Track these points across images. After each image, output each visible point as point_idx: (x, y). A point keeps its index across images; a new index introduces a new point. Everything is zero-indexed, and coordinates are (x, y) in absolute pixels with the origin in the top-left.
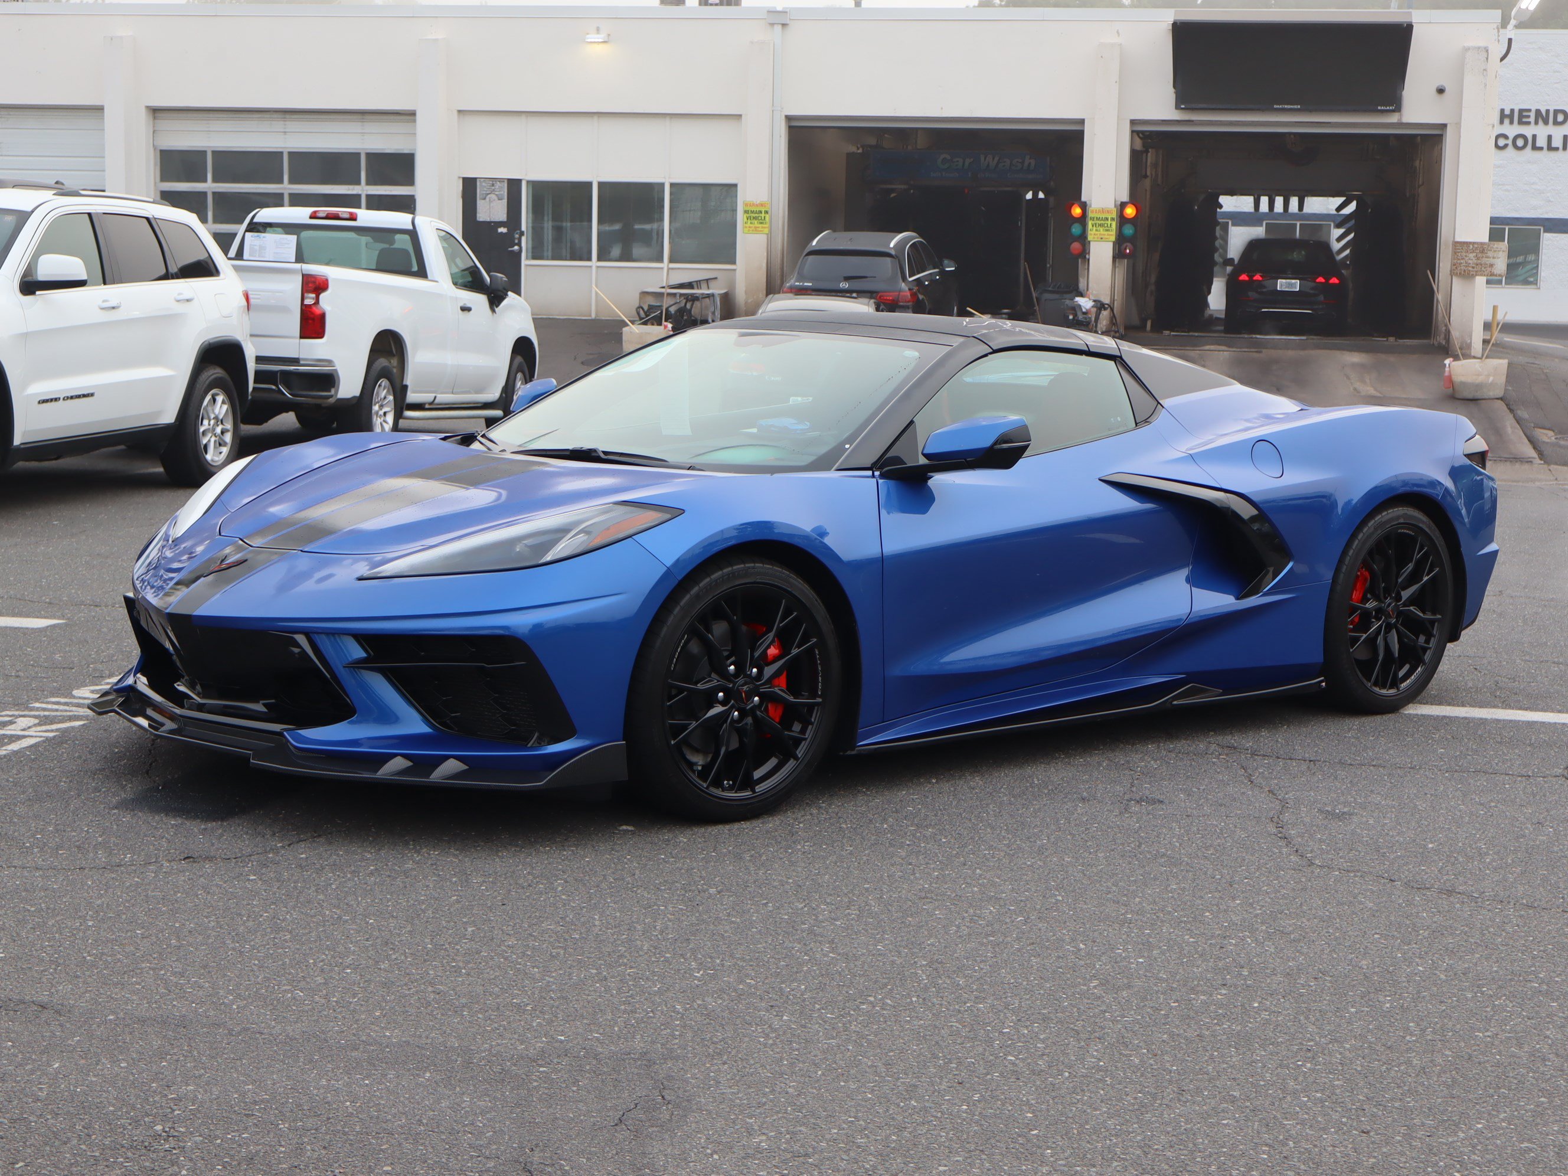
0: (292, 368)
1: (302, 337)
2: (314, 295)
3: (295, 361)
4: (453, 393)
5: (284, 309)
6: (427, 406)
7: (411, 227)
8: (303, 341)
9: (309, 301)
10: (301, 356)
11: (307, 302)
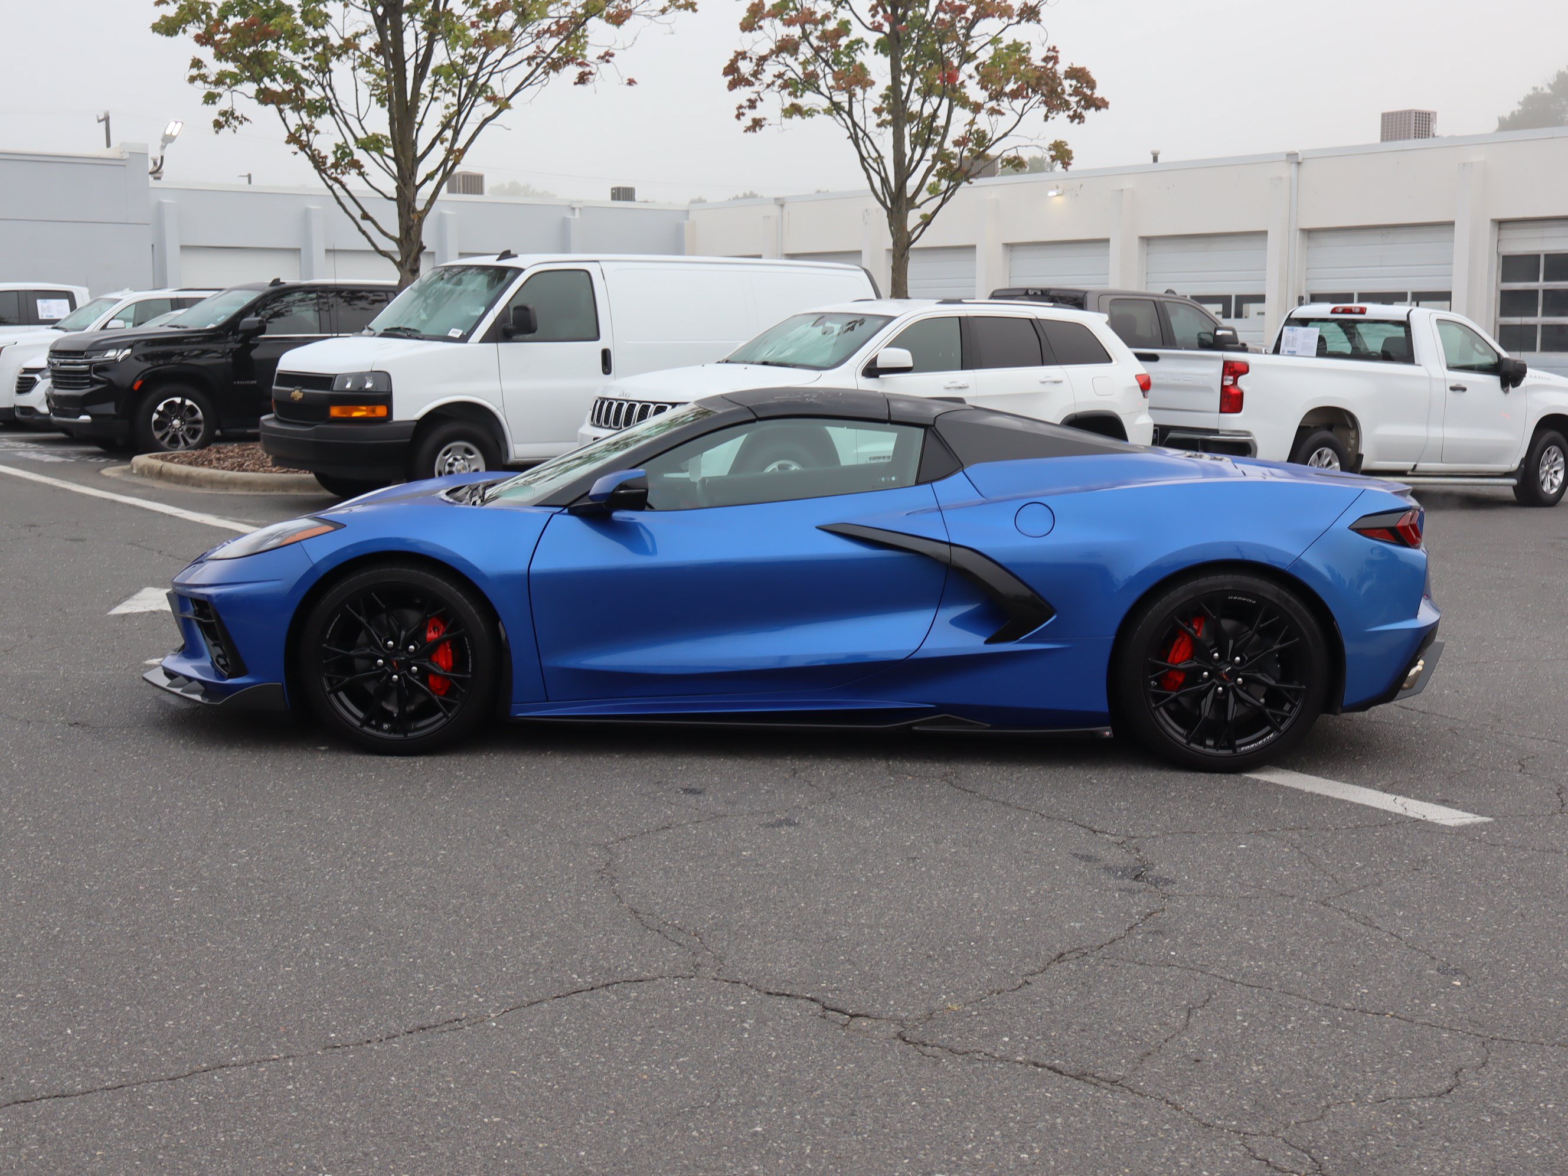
0: (1211, 437)
1: (1221, 411)
2: (1232, 378)
3: (1216, 432)
4: (1442, 462)
5: (1208, 389)
6: (1409, 473)
7: (1405, 319)
8: (1222, 415)
9: (1229, 382)
10: (1220, 428)
11: (1226, 383)
